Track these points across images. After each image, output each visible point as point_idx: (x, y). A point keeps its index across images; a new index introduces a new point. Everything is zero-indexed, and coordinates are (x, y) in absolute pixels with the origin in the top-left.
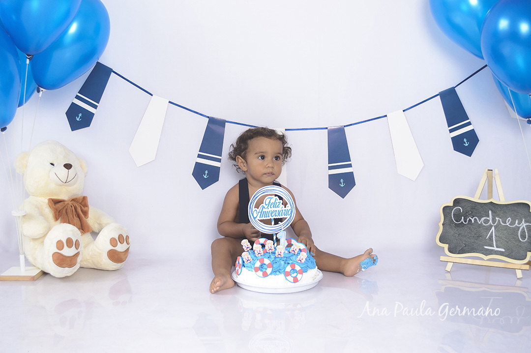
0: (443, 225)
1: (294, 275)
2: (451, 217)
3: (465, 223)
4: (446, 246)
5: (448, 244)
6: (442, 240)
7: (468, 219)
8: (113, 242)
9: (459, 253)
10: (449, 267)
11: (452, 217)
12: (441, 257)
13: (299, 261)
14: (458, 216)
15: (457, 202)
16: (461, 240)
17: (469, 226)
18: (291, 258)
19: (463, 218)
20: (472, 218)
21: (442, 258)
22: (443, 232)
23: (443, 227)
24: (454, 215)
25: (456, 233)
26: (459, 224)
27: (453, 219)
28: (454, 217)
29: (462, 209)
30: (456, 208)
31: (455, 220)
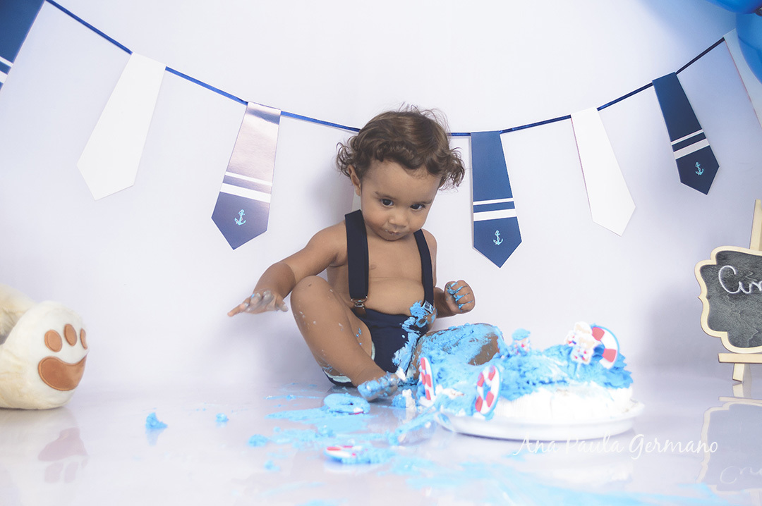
0: (709, 297)
2: (719, 283)
3: (747, 293)
4: (724, 336)
5: (725, 331)
6: (713, 324)
7: (750, 286)
9: (751, 346)
10: (739, 372)
11: (720, 279)
12: (719, 355)
14: (731, 281)
15: (722, 257)
16: (748, 323)
17: (756, 296)
19: (740, 283)
20: (757, 282)
21: (724, 357)
22: (711, 310)
23: (710, 302)
24: (722, 279)
25: (736, 311)
26: (737, 294)
27: (723, 286)
28: (724, 283)
29: (735, 269)
30: (723, 267)
31: (727, 288)
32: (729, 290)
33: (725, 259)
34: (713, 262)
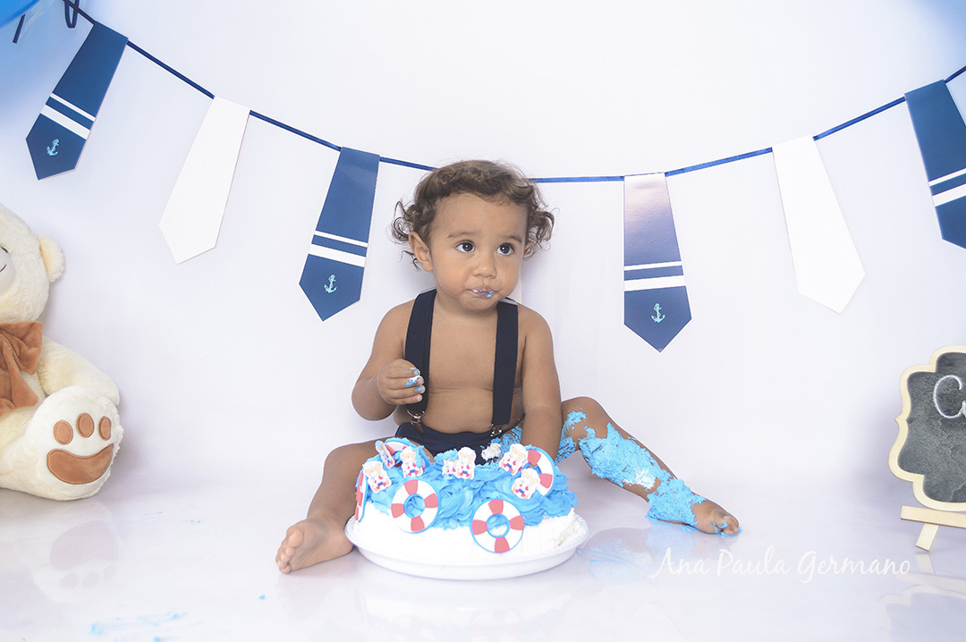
0: (910, 421)
1: (499, 531)
2: (932, 401)
4: (918, 480)
5: (922, 473)
6: (907, 461)
8: (62, 432)
9: (954, 501)
10: (927, 537)
11: (935, 400)
12: (903, 507)
13: (519, 494)
14: (951, 400)
15: (947, 362)
18: (496, 483)
21: (908, 512)
22: (908, 440)
23: (910, 428)
24: (938, 395)
25: (946, 445)
26: (955, 420)
27: (937, 406)
28: (939, 402)
29: (963, 381)
30: (945, 377)
31: (942, 409)
32: (944, 412)
33: (951, 364)
34: (932, 368)
